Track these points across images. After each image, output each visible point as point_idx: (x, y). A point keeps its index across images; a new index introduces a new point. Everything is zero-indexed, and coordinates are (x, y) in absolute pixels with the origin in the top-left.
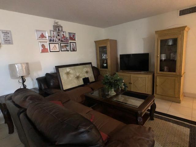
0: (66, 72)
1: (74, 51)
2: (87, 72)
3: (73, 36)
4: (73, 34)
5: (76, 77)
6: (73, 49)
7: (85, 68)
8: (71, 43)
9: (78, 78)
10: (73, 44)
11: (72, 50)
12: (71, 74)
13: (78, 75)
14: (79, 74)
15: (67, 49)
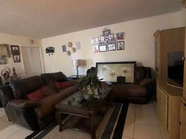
0: (103, 68)
1: (121, 49)
2: (125, 72)
3: (121, 35)
4: (121, 34)
5: (111, 74)
6: (120, 47)
7: (125, 67)
8: (118, 43)
9: (112, 75)
10: (120, 44)
11: (118, 49)
12: (107, 70)
13: (113, 72)
14: (115, 71)
15: (114, 49)
